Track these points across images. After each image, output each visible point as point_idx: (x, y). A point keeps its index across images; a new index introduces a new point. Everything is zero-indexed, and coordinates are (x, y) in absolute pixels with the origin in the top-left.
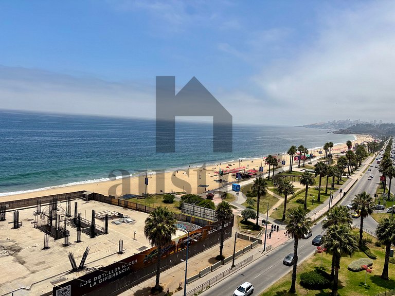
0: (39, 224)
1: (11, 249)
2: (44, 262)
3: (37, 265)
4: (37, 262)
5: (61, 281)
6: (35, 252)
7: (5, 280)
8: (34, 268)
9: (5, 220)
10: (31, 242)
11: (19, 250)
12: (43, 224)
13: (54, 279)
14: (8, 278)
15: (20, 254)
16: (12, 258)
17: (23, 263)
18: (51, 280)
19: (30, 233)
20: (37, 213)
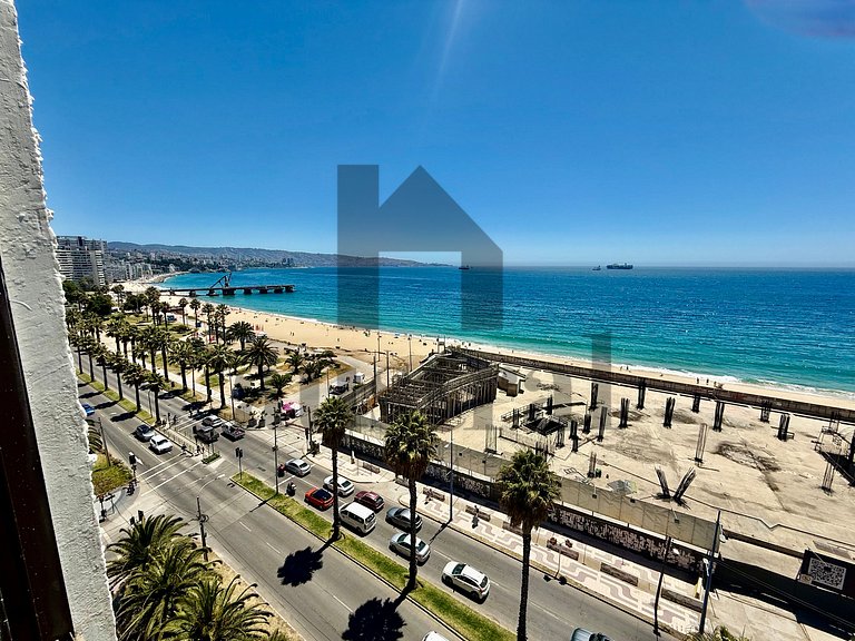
0: (825, 450)
1: (762, 462)
2: (814, 507)
3: (798, 503)
4: (800, 500)
5: (836, 552)
6: (801, 485)
7: (738, 495)
8: (792, 506)
9: (767, 421)
10: (800, 467)
11: (775, 469)
12: (835, 452)
13: (825, 542)
14: (743, 495)
15: (773, 474)
16: (760, 474)
17: (775, 489)
18: (818, 540)
19: (803, 455)
20: (830, 432)
